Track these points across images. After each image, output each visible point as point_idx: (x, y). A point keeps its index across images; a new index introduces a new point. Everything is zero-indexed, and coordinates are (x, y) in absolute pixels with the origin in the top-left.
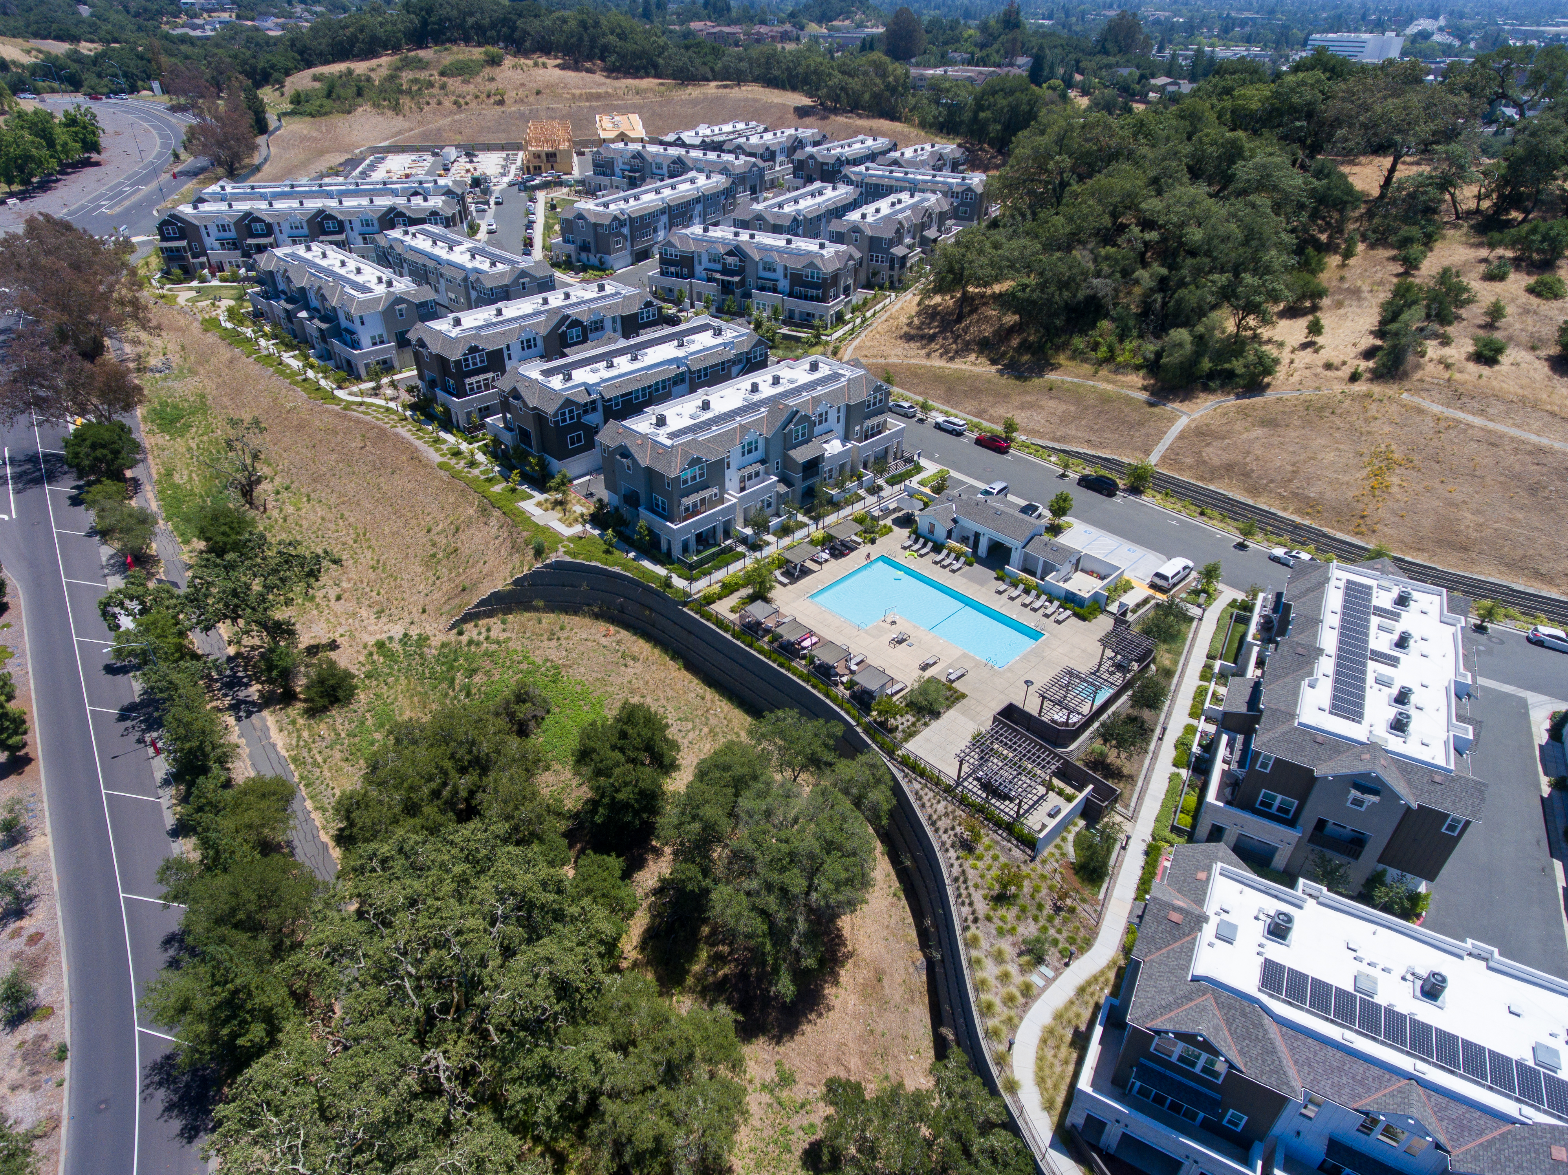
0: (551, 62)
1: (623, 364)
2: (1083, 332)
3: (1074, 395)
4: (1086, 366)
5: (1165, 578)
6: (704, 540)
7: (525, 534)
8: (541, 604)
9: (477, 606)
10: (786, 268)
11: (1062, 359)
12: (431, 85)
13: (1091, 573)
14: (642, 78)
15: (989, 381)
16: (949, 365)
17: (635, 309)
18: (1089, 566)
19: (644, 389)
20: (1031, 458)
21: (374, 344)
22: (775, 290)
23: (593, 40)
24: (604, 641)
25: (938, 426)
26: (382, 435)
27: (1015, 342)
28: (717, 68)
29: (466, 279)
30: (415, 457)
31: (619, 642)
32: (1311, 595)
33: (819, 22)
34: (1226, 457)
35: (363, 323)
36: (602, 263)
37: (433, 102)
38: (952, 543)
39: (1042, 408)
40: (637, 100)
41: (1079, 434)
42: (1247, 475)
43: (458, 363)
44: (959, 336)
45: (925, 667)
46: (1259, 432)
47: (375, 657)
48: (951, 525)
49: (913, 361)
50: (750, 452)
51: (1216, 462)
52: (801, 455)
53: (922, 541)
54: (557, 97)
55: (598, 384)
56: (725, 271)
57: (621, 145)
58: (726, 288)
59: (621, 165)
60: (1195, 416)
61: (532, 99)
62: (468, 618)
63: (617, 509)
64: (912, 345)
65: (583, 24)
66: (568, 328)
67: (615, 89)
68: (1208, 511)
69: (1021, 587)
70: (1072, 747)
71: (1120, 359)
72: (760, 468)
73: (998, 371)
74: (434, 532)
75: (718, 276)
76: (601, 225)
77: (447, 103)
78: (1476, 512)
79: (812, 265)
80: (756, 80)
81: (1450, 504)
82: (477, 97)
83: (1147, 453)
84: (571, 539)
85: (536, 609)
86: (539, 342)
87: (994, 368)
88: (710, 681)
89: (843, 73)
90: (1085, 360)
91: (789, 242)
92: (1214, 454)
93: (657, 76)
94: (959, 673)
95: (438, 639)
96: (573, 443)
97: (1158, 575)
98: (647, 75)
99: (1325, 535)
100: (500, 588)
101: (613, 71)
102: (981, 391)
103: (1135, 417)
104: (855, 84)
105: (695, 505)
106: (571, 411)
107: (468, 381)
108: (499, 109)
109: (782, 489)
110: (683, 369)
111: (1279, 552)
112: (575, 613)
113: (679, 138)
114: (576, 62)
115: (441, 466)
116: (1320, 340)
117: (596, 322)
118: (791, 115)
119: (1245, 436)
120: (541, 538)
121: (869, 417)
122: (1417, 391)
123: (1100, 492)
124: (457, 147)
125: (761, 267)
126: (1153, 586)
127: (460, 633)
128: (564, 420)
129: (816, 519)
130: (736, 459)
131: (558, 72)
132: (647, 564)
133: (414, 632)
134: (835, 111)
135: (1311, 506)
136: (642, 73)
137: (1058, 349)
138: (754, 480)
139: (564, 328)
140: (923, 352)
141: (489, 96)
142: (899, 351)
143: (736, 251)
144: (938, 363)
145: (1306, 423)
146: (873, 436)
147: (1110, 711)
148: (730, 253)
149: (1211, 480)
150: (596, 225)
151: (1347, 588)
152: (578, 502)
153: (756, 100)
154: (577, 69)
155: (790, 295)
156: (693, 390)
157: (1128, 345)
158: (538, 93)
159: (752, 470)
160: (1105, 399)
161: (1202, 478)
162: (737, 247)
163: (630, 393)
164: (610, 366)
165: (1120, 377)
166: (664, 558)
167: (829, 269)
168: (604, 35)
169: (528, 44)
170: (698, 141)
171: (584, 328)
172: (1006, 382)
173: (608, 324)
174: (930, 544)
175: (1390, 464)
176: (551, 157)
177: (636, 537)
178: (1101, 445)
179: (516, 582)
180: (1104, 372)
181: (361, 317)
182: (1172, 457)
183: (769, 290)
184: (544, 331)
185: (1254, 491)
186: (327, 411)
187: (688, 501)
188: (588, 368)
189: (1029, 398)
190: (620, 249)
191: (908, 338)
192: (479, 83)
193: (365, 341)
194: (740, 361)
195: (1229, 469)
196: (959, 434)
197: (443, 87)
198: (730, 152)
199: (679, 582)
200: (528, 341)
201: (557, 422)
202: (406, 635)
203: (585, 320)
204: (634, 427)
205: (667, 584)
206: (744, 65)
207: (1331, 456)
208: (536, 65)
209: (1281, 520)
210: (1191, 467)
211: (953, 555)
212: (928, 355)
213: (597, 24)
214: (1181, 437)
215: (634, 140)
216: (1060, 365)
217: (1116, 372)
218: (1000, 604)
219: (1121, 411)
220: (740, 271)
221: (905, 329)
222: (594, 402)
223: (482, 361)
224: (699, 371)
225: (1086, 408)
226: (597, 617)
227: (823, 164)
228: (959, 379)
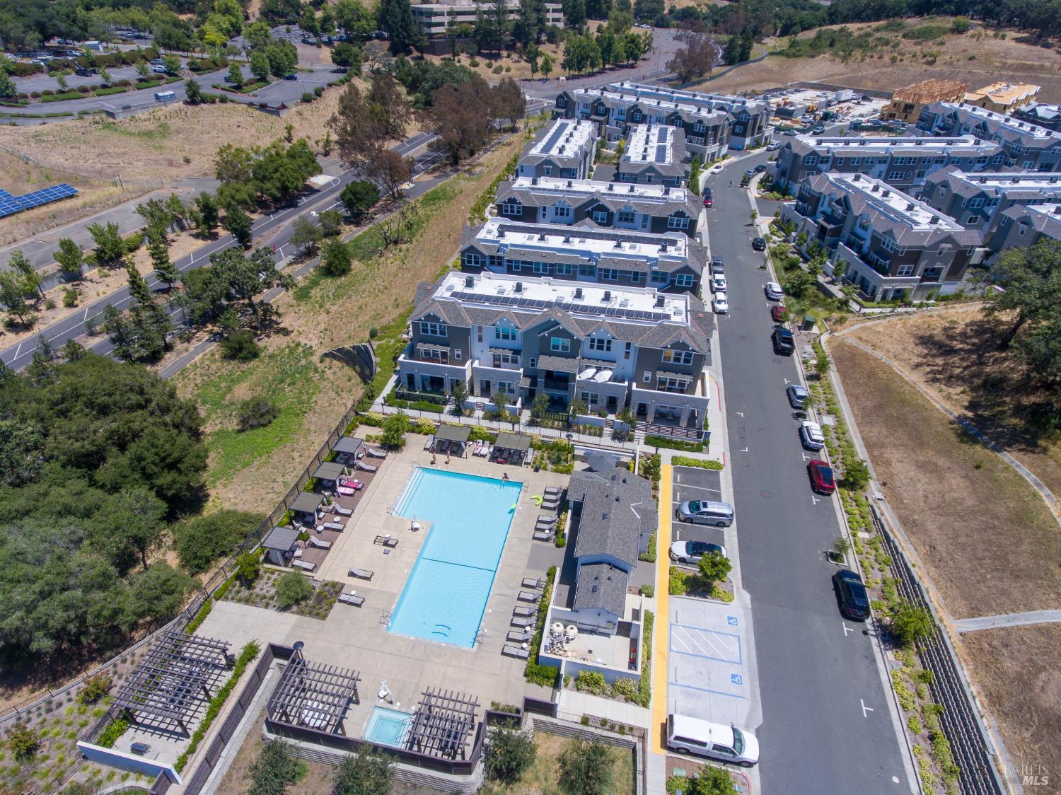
0: (1014, 35)
3: (996, 489)
8: (359, 369)
10: (874, 230)
15: (926, 420)
16: (920, 385)
17: (666, 215)
20: (840, 516)
22: (857, 249)
27: (1032, 399)
38: (568, 515)
39: (941, 479)
44: (980, 364)
45: (352, 574)
47: (287, 349)
49: (893, 364)
50: (506, 337)
52: (546, 363)
53: (560, 495)
54: (987, 64)
56: (828, 217)
58: (823, 233)
59: (939, 122)
61: (961, 62)
62: (329, 355)
64: (919, 349)
66: (596, 209)
72: (511, 356)
73: (960, 417)
75: (821, 219)
76: (799, 156)
79: (890, 233)
82: (914, 56)
86: (571, 213)
87: (960, 412)
91: (910, 208)
94: (352, 599)
95: (314, 357)
100: (348, 346)
102: (904, 425)
105: (435, 354)
106: (476, 258)
109: (526, 383)
110: (593, 263)
117: (625, 214)
121: (666, 369)
123: (837, 604)
124: (855, 91)
125: (857, 222)
127: (321, 361)
130: (489, 335)
131: (1013, 43)
133: (314, 348)
138: (510, 364)
139: (592, 208)
140: (918, 361)
142: (897, 348)
143: (844, 201)
146: (669, 390)
148: (839, 203)
154: (1035, 43)
155: (864, 258)
159: (505, 353)
162: (844, 198)
164: (542, 239)
167: (902, 241)
171: (611, 215)
172: (947, 432)
173: (638, 219)
174: (559, 503)
182: (993, 643)
183: (853, 247)
184: (575, 205)
188: (527, 235)
189: (941, 462)
191: (925, 341)
196: (812, 449)
197: (896, 46)
199: (380, 400)
200: (563, 209)
202: (311, 347)
203: (613, 209)
208: (996, 36)
211: (554, 524)
212: (918, 366)
216: (1041, 452)
220: (839, 221)
221: (936, 331)
222: (500, 258)
223: (518, 212)
224: (607, 270)
225: (984, 513)
228: (903, 401)
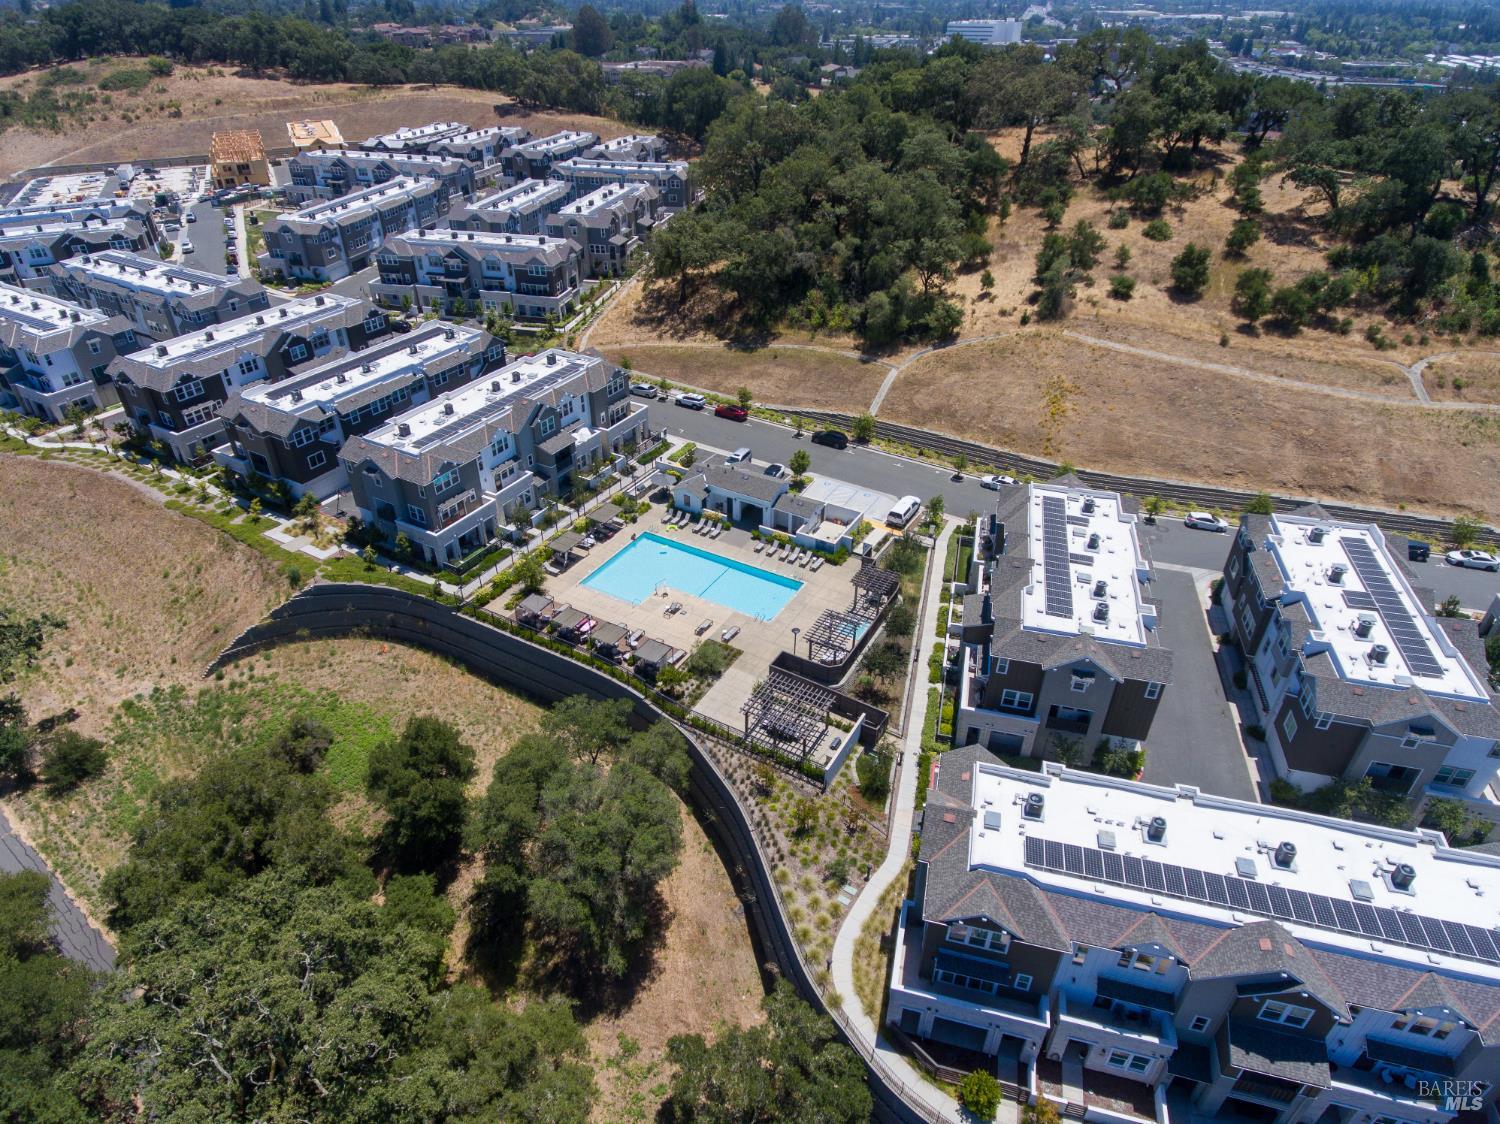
0: (227, 70)
1: (356, 378)
2: (796, 302)
3: (796, 360)
4: (803, 333)
5: (898, 516)
6: (468, 543)
7: (276, 564)
8: (305, 632)
9: (234, 647)
10: (509, 266)
11: (781, 328)
12: (92, 99)
13: (834, 521)
14: (331, 83)
15: (719, 356)
16: (681, 344)
17: (360, 320)
18: (833, 515)
19: (382, 400)
20: (767, 422)
21: (68, 384)
22: (502, 288)
23: (272, 46)
24: (379, 659)
25: (679, 403)
26: (93, 481)
27: (737, 317)
28: (409, 70)
29: (165, 305)
30: (137, 500)
31: (395, 658)
32: (1018, 514)
33: (507, 21)
34: (933, 402)
35: (50, 363)
36: (317, 275)
37: (98, 117)
38: (708, 512)
39: (770, 375)
40: (329, 105)
41: (807, 396)
42: (952, 415)
43: (170, 395)
44: (686, 316)
45: (700, 632)
46: (956, 377)
47: (124, 719)
48: (704, 495)
49: (646, 344)
50: (501, 450)
51: (926, 407)
52: (552, 447)
53: (679, 513)
54: (241, 106)
55: (332, 401)
56: (449, 274)
57: (319, 153)
58: (452, 290)
59: (322, 174)
60: (903, 368)
61: (212, 109)
62: (225, 660)
63: (372, 524)
64: (644, 328)
65: (257, 29)
66: (290, 346)
67: (304, 95)
68: (926, 451)
69: (776, 543)
70: (842, 682)
71: (832, 323)
72: (514, 464)
73: (728, 345)
74: (172, 576)
75: (442, 279)
76: (310, 237)
77: (114, 117)
78: (1133, 425)
79: (535, 260)
80: (451, 81)
81: (1112, 420)
82: (148, 110)
83: (868, 406)
84: (328, 562)
85: (302, 639)
86: (261, 364)
87: (722, 343)
88: (496, 680)
89: (538, 71)
90: (802, 328)
91: (509, 240)
92: (923, 400)
93: (347, 80)
94: (732, 632)
95: (197, 687)
96: (314, 464)
97: (892, 514)
98: (336, 80)
99: (1022, 460)
100: (257, 623)
101: (297, 77)
102: (713, 366)
103: (852, 374)
104: (551, 81)
105: (453, 510)
106: (306, 432)
107: (185, 412)
108: (176, 122)
109: (539, 482)
110: (420, 376)
111: (988, 479)
112: (345, 635)
113: (380, 143)
114: (256, 69)
115: (169, 505)
116: (993, 291)
117: (320, 338)
118: (492, 114)
119: (946, 381)
120: (295, 566)
121: (612, 402)
122: (1075, 327)
123: (832, 446)
124: (134, 164)
125: (484, 266)
126: (890, 525)
127: (220, 677)
128: (301, 442)
129: (577, 507)
130: (488, 460)
131: (237, 80)
132: (412, 575)
133: (166, 685)
134: (535, 108)
135: (1007, 436)
136: (330, 78)
137: (777, 319)
138: (509, 477)
139: (285, 347)
140: (654, 334)
141: (162, 109)
142: (632, 336)
143: (457, 253)
144: (669, 343)
145: (993, 364)
146: (619, 419)
147: (870, 644)
148: (451, 255)
149: (924, 424)
150: (304, 237)
151: (1045, 503)
152: (330, 522)
153: (454, 101)
154: (258, 77)
155: (518, 291)
156: (433, 396)
157: (837, 310)
158: (218, 103)
159: (505, 467)
160: (824, 361)
161: (916, 423)
162: (457, 249)
163: (368, 406)
164: (342, 381)
165: (834, 340)
166: (431, 567)
167: (552, 263)
168: (283, 40)
169: (198, 52)
170: (400, 145)
171: (308, 345)
172: (734, 355)
173: (333, 338)
174: (688, 516)
175: (1063, 392)
176: (243, 169)
177: (397, 550)
178: (827, 404)
179: (274, 615)
180: (820, 336)
181: (47, 357)
182: (888, 407)
183: (496, 288)
184: (263, 352)
185: (960, 428)
186: (21, 462)
187: (445, 507)
188: (318, 385)
189: (757, 368)
190: (334, 260)
191: (639, 322)
192: (148, 95)
193: (57, 382)
194: (478, 361)
195: (937, 412)
196: (699, 408)
197: (107, 101)
198: (435, 154)
199: (449, 589)
200: (248, 364)
201: (293, 445)
202: (156, 690)
203: (308, 336)
204: (377, 440)
205: (437, 592)
206: (436, 67)
207: (1016, 391)
208: (211, 73)
209: (986, 451)
210: (905, 414)
211: (710, 523)
212: (660, 337)
213: (272, 30)
214: (894, 388)
215: (332, 147)
216: (781, 334)
217: (830, 336)
218: (759, 562)
219: (840, 370)
220: (464, 272)
221: (635, 314)
222: (330, 419)
223: (198, 390)
224: (437, 376)
225: (809, 371)
226: (368, 636)
227: (531, 160)
228: (692, 356)
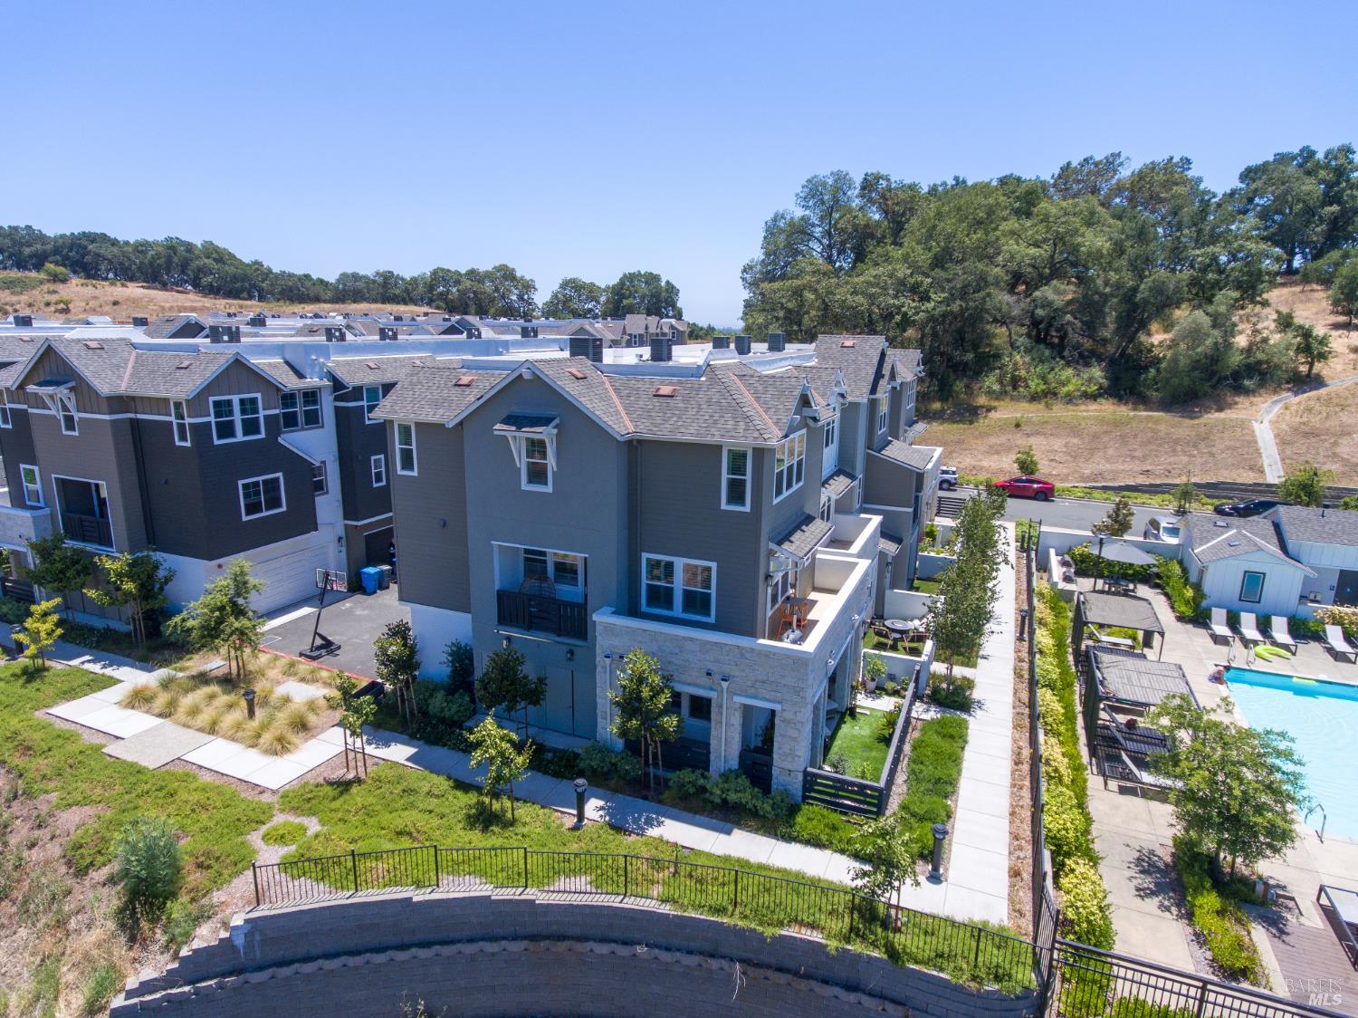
11: (985, 400)
23: (186, 262)
38: (1329, 609)
60: (1270, 418)
67: (215, 305)
71: (1066, 391)
83: (1258, 470)
90: (1018, 398)
101: (209, 292)
106: (249, 406)
114: (163, 285)
128: (226, 430)
131: (142, 290)
141: (48, 304)
154: (166, 290)
174: (1281, 623)
180: (1058, 405)
189: (997, 438)
192: (35, 294)
196: (952, 487)
208: (113, 285)
214: (1285, 442)
216: (992, 406)
217: (1072, 403)
